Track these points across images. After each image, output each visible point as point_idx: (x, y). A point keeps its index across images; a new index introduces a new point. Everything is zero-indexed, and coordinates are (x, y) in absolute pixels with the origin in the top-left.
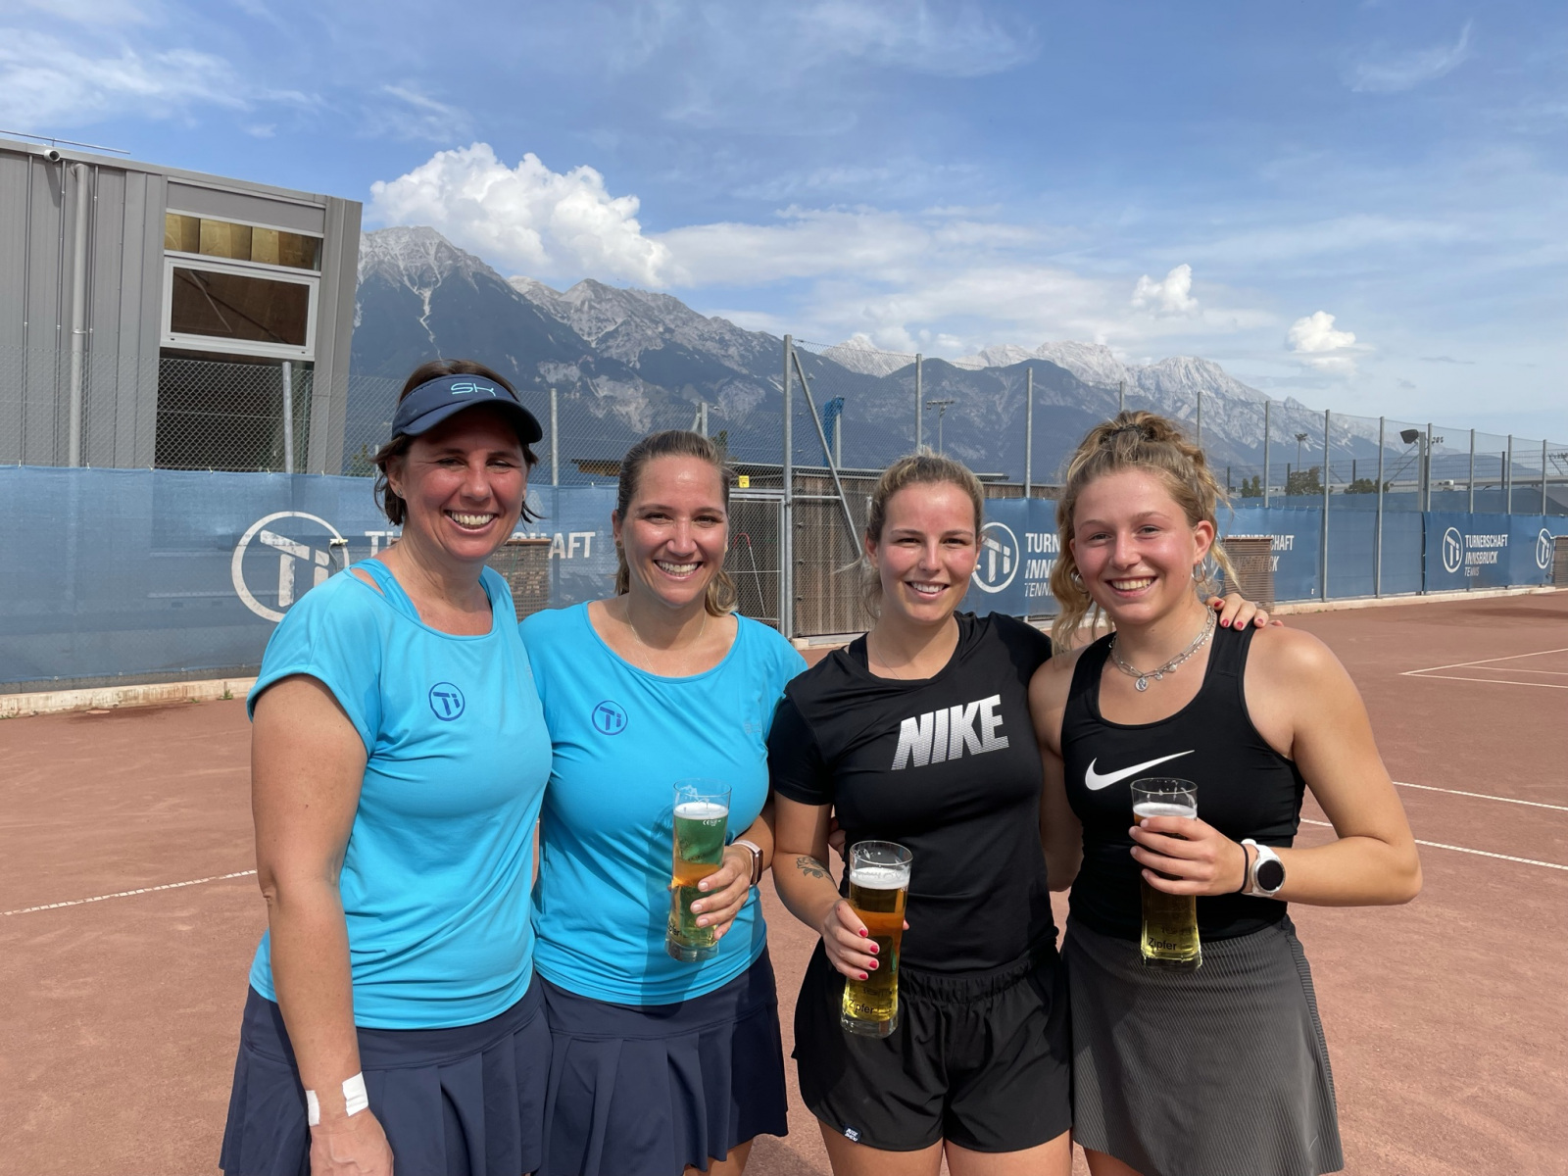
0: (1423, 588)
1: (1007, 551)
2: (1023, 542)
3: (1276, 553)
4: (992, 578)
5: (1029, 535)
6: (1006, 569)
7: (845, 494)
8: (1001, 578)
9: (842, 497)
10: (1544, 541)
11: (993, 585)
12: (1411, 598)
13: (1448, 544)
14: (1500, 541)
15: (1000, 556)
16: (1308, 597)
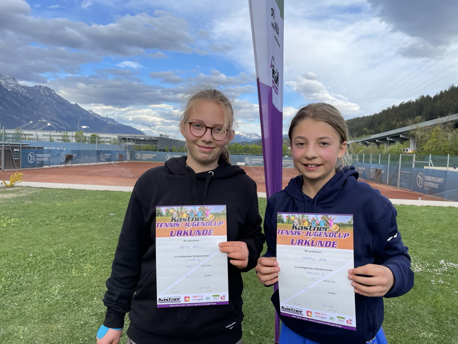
0: (97, 162)
1: (33, 157)
2: (36, 155)
3: (74, 157)
4: (31, 161)
5: (37, 154)
6: (33, 159)
7: (11, 149)
8: (32, 161)
9: (10, 149)
10: (117, 155)
11: (32, 162)
12: (95, 163)
13: (101, 155)
14: (110, 155)
15: (32, 158)
16: (79, 163)
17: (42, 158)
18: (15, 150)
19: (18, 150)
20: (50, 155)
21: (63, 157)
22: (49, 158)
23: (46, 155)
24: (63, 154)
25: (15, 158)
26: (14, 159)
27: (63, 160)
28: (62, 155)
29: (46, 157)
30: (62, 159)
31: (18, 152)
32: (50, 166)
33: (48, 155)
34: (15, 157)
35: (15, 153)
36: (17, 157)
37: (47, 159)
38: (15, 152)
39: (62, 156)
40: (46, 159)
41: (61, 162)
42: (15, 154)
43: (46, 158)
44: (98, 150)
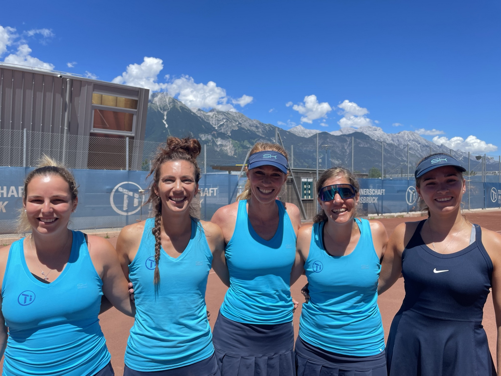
0: (484, 207)
7: (294, 176)
12: (480, 210)
13: (492, 193)
17: (365, 198)
18: (304, 180)
19: (310, 180)
20: (384, 190)
21: (413, 195)
22: (381, 198)
23: (374, 192)
24: (411, 189)
25: (303, 197)
26: (301, 199)
27: (410, 203)
28: (410, 191)
29: (375, 196)
30: (409, 201)
31: (310, 183)
32: (384, 214)
33: (379, 192)
34: (305, 195)
35: (303, 187)
36: (309, 195)
37: (376, 200)
38: (305, 183)
39: (409, 193)
40: (374, 200)
41: (408, 205)
42: (305, 189)
43: (374, 198)
44: (485, 182)
